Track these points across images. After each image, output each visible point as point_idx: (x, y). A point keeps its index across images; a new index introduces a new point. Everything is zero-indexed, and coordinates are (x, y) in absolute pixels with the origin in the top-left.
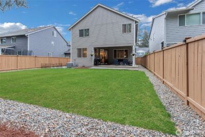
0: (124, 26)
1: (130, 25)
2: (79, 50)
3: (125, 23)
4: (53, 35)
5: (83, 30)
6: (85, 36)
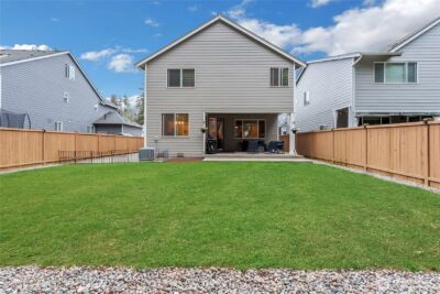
0: (274, 71)
1: (286, 70)
2: (168, 118)
3: (275, 66)
4: (67, 75)
5: (179, 71)
6: (184, 85)
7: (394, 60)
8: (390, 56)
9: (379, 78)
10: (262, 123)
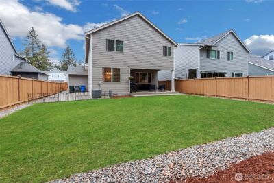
1: (170, 48)
3: (166, 45)
5: (114, 41)
6: (117, 50)
7: (213, 49)
8: (211, 47)
9: (208, 56)
10: (150, 75)
